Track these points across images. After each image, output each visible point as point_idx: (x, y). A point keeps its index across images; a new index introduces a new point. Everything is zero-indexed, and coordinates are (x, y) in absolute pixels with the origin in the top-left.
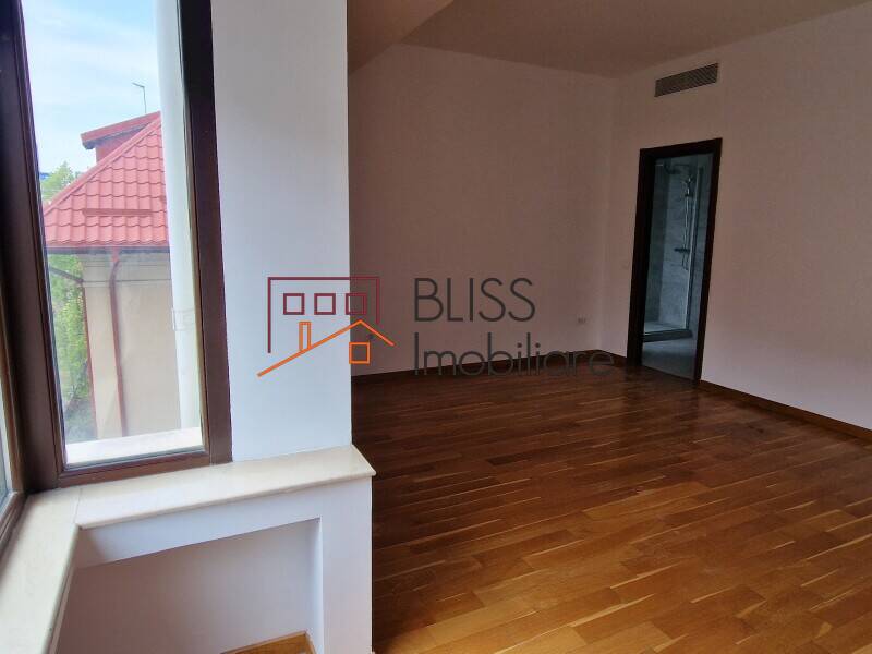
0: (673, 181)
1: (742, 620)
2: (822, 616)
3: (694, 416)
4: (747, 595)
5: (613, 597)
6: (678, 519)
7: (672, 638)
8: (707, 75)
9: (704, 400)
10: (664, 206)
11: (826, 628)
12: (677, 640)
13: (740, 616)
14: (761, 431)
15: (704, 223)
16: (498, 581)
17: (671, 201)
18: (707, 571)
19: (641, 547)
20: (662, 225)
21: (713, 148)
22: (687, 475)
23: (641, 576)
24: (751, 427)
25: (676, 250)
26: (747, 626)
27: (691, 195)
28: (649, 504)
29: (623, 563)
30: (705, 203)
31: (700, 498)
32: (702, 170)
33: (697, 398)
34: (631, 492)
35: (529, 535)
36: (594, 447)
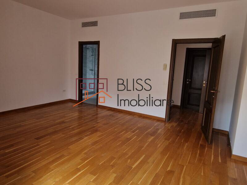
0: (88, 51)
1: (111, 165)
2: (128, 158)
3: (97, 114)
4: (113, 158)
5: (79, 170)
6: (95, 143)
7: (95, 176)
8: (94, 24)
9: (99, 110)
10: (86, 58)
11: (129, 160)
12: (96, 176)
13: (111, 164)
14: (113, 116)
15: (96, 63)
16: (41, 177)
17: (88, 56)
18: (103, 155)
19: (85, 154)
20: (86, 63)
21: (97, 43)
22: (96, 131)
23: (86, 162)
24: (110, 115)
25: (90, 70)
26: (113, 166)
27: (93, 55)
28: (87, 140)
29: (80, 160)
30: (97, 57)
31: (100, 136)
32: (95, 49)
33: (97, 110)
34: (81, 138)
35: (51, 159)
36: (70, 128)
